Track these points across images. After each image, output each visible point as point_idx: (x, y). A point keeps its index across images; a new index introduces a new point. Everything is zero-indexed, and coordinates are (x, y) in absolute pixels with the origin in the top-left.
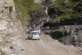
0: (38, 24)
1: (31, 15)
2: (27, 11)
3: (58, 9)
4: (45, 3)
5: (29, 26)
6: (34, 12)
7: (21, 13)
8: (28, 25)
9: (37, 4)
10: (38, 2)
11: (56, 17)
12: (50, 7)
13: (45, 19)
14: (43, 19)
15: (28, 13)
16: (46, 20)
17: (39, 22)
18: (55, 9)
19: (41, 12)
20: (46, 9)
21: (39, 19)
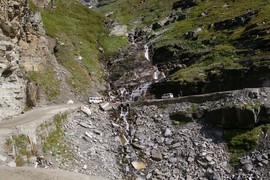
0: (132, 87)
1: (110, 64)
2: (98, 52)
3: (180, 48)
4: (135, 38)
5: (106, 92)
6: (117, 55)
7: (80, 58)
8: (104, 89)
9: (120, 37)
10: (122, 33)
11: (179, 68)
12: (154, 44)
13: (148, 74)
14: (143, 75)
15: (101, 59)
16: (151, 76)
17: (134, 81)
18: (172, 50)
19: (134, 56)
20: (143, 49)
21: (132, 74)
